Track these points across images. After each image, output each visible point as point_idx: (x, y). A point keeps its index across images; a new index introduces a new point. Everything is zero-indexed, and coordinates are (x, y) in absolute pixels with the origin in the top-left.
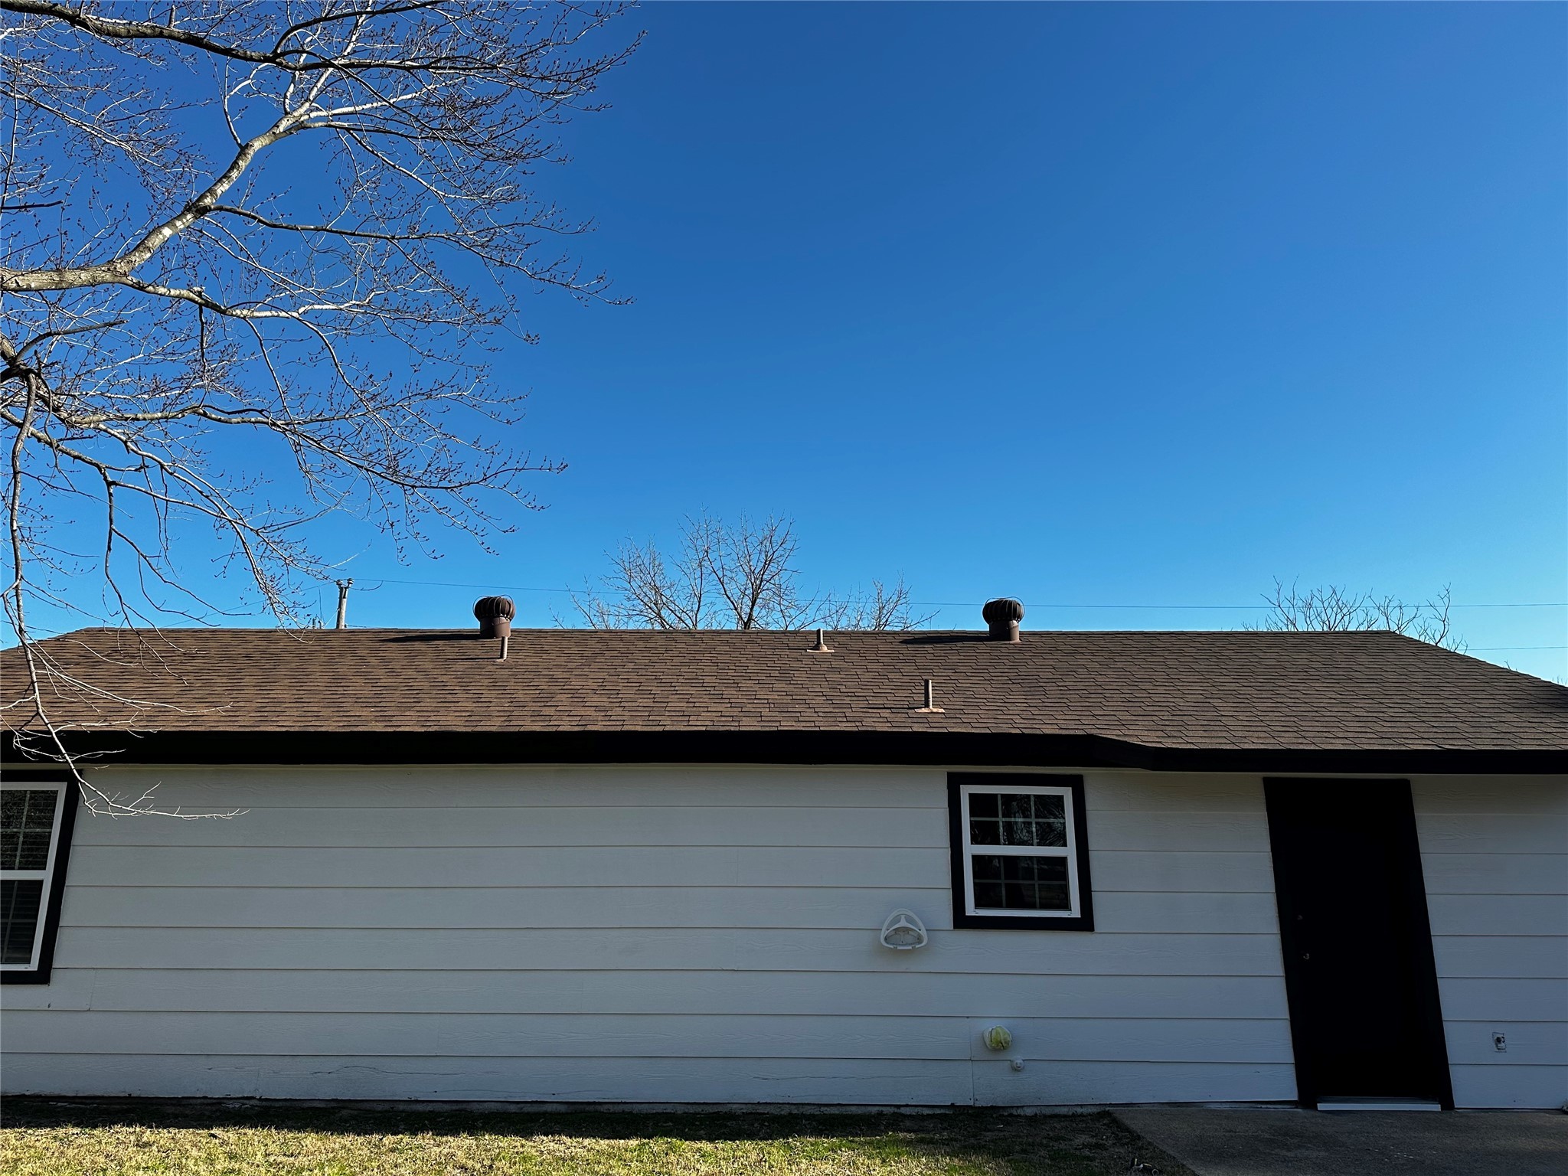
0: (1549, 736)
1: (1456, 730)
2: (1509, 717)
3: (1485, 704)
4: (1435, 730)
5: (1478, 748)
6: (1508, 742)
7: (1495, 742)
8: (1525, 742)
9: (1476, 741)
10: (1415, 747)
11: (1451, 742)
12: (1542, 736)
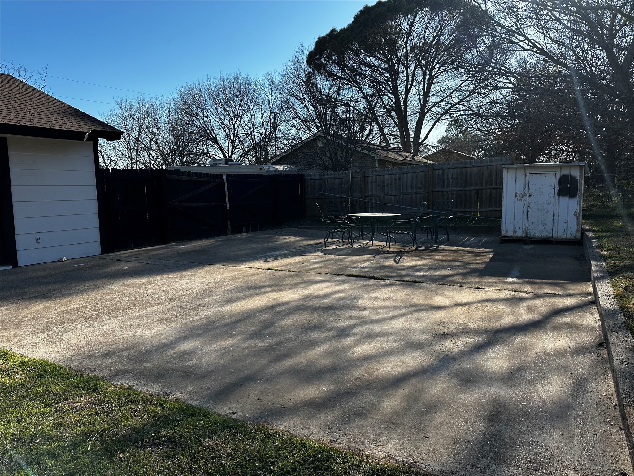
0: (65, 125)
1: (28, 118)
2: (51, 116)
3: (44, 110)
4: (19, 117)
5: (36, 126)
6: (48, 125)
7: (43, 124)
8: (55, 126)
9: (36, 123)
10: (8, 123)
11: (25, 122)
12: (62, 124)
